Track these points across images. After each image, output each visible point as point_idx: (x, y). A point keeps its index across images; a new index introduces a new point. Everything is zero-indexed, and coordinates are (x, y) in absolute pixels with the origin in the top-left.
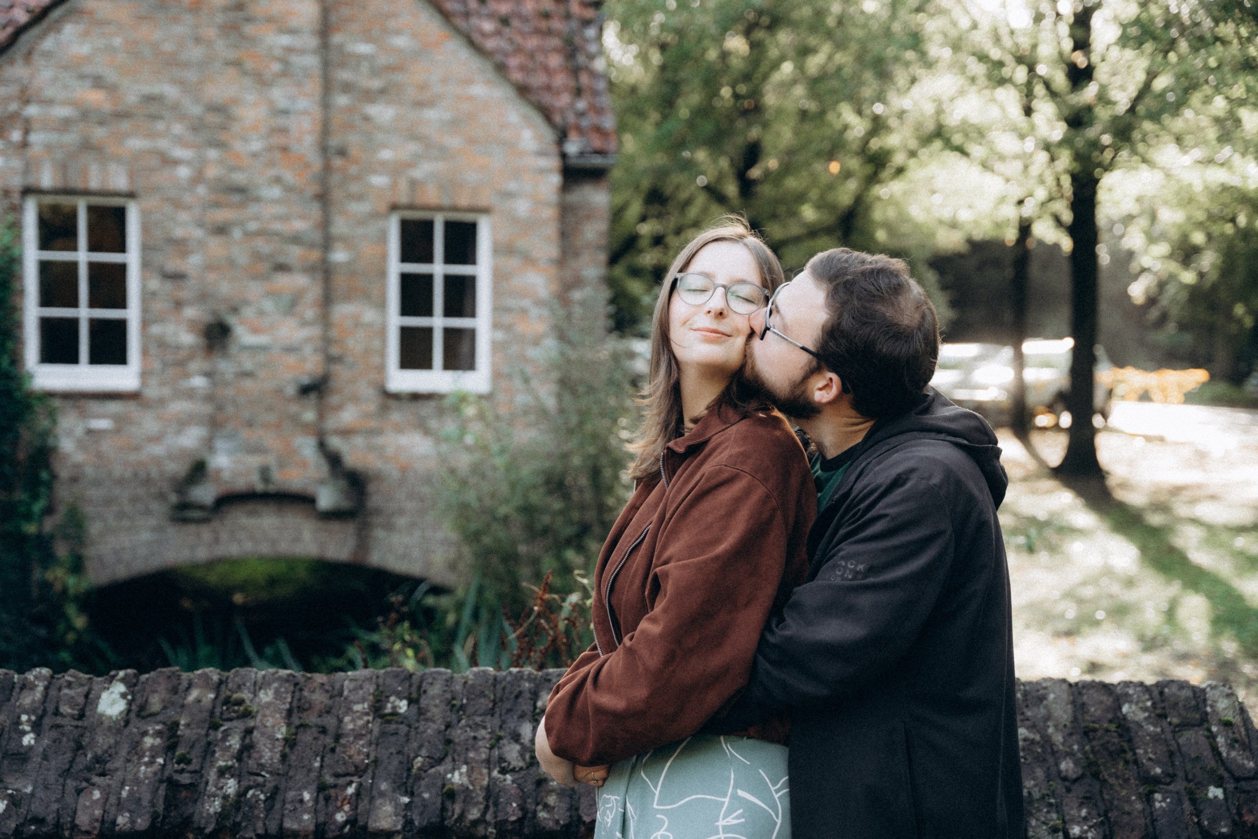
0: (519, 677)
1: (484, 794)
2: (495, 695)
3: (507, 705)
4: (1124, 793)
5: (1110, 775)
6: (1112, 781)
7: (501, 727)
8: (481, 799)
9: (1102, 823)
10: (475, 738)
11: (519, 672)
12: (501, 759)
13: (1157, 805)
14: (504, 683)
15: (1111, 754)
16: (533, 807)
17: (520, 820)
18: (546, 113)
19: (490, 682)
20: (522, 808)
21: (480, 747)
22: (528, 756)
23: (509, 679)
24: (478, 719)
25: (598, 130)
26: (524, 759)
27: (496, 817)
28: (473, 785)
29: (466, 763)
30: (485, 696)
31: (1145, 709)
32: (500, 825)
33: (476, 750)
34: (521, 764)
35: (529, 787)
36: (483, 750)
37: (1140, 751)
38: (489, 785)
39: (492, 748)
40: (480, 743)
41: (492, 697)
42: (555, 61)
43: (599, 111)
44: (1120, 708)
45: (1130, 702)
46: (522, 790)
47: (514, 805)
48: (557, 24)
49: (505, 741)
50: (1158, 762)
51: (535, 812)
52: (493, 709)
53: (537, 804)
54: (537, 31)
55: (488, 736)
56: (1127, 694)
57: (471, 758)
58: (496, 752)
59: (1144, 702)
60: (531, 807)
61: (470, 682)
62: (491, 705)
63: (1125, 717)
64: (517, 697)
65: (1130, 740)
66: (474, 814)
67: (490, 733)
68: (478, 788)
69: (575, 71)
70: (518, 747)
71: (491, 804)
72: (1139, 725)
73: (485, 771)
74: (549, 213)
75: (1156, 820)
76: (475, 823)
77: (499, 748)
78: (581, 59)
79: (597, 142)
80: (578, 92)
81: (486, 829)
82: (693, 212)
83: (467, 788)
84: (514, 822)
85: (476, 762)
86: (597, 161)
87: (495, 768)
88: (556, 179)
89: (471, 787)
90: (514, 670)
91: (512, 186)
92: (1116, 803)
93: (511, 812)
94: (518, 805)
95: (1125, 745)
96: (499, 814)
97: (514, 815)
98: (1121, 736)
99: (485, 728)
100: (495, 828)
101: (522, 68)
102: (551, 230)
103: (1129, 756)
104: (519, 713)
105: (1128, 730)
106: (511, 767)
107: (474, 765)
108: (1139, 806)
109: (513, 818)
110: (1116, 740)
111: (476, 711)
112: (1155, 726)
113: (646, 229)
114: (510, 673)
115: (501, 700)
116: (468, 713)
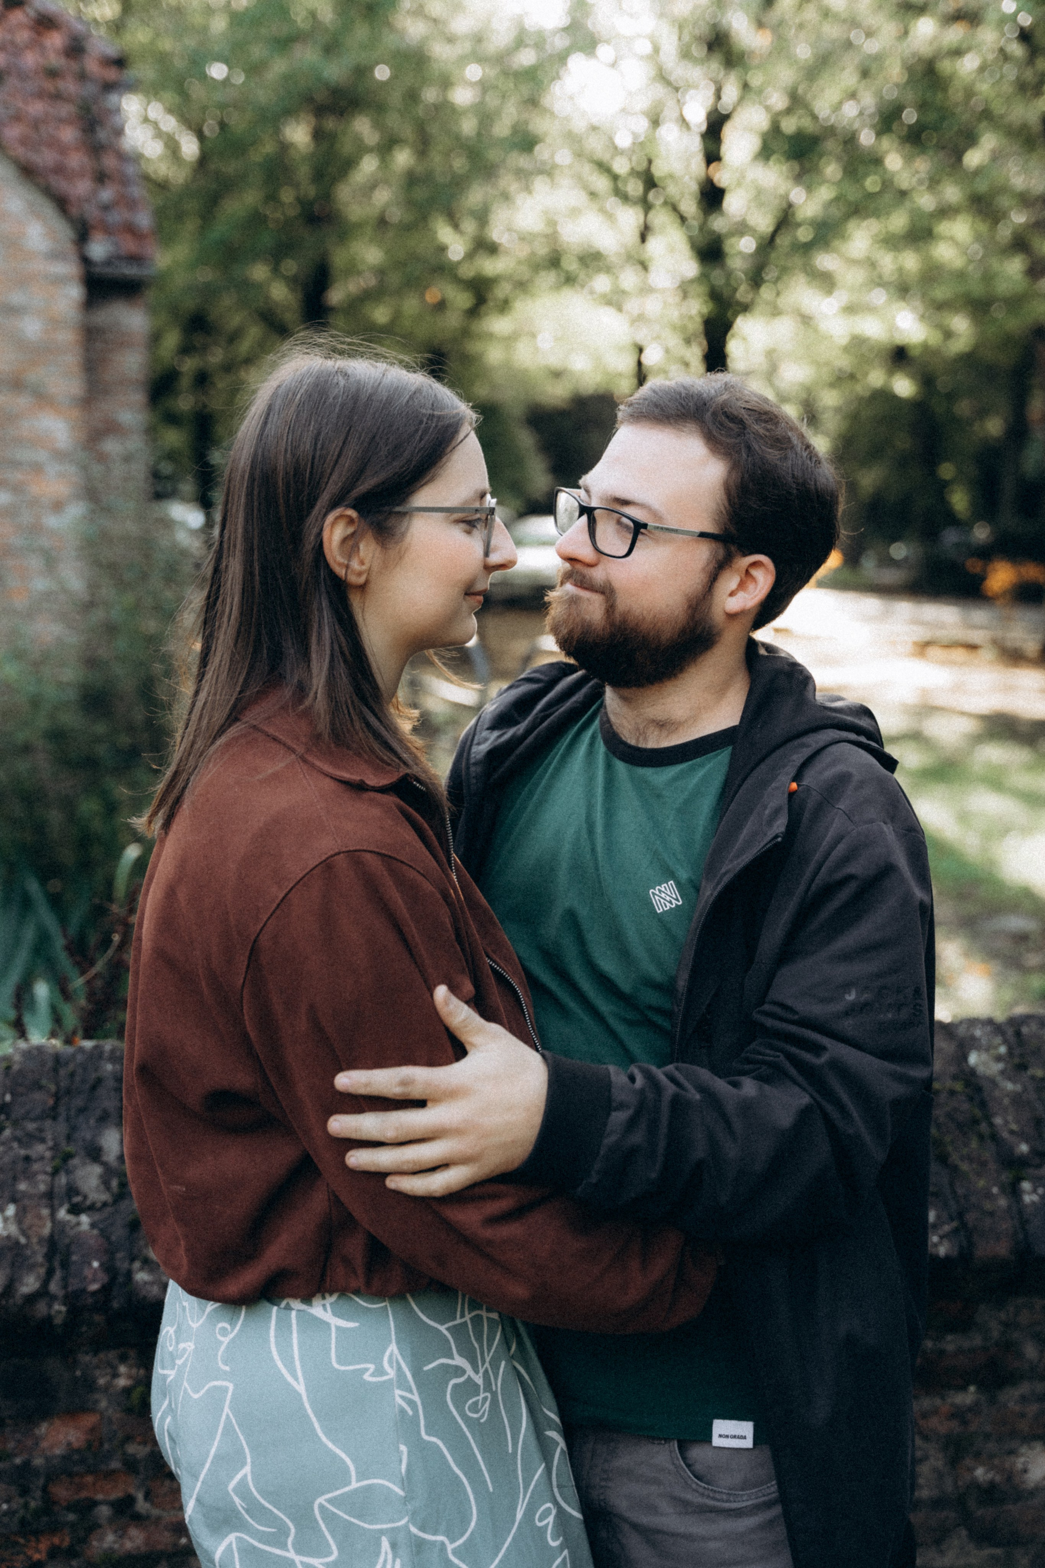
0: (96, 1055)
1: (44, 1250)
2: (57, 1084)
3: (79, 1102)
4: (981, 1183)
5: (962, 1158)
6: (965, 1167)
7: (69, 1138)
8: (40, 1259)
9: (956, 1231)
10: (27, 1159)
11: (96, 1047)
12: (72, 1190)
13: (1027, 1199)
14: (71, 1067)
15: (960, 1126)
16: (126, 1265)
17: (106, 1289)
18: (61, 203)
19: (50, 1064)
20: (109, 1268)
21: (36, 1174)
22: (114, 1183)
23: (80, 1058)
24: (31, 1126)
25: (131, 229)
26: (108, 1188)
27: (65, 1287)
28: (28, 1237)
29: (14, 1200)
30: (40, 1088)
31: (999, 1058)
32: (73, 1299)
33: (30, 1177)
34: (104, 1197)
35: (119, 1233)
36: (41, 1177)
37: (998, 1121)
38: (52, 1236)
39: (55, 1172)
40: (36, 1167)
41: (53, 1088)
42: (69, 134)
43: (131, 204)
44: (965, 1058)
45: (978, 1048)
46: (108, 1238)
47: (96, 1264)
48: (69, 86)
49: (75, 1161)
50: (1022, 1136)
51: (129, 1274)
52: (54, 1108)
53: (133, 1260)
54: (41, 95)
55: (48, 1154)
56: (973, 1038)
57: (22, 1192)
58: (63, 1180)
59: (996, 1048)
60: (122, 1265)
61: (16, 1067)
62: (51, 1102)
63: (973, 1072)
64: (94, 1088)
65: (983, 1105)
66: (29, 1284)
67: (51, 1149)
68: (35, 1240)
69: (96, 149)
70: (97, 1170)
71: (56, 1264)
72: (993, 1082)
73: (45, 1212)
74: (68, 337)
75: (1027, 1221)
76: (32, 1299)
77: (68, 1172)
78: (102, 135)
79: (129, 245)
80: (101, 178)
81: (50, 1306)
82: (245, 346)
83: (17, 1243)
84: (94, 1293)
85: (31, 1197)
86: (130, 271)
87: (61, 1205)
88: (75, 292)
89: (23, 1240)
90: (88, 1044)
91: (17, 298)
92: (973, 1199)
93: (90, 1276)
94: (101, 1265)
95: (978, 1113)
96: (71, 1280)
97: (94, 1281)
98: (971, 1099)
99: (43, 1140)
100: (65, 1304)
101: (24, 141)
102: (72, 359)
103: (983, 1127)
104: (98, 1112)
105: (979, 1089)
106: (88, 1203)
107: (26, 1202)
108: (1003, 1202)
109: (94, 1287)
110: (966, 1106)
111: (28, 1113)
112: (1014, 1082)
113: (189, 365)
114: (81, 1050)
115: (68, 1092)
116: (13, 1116)
